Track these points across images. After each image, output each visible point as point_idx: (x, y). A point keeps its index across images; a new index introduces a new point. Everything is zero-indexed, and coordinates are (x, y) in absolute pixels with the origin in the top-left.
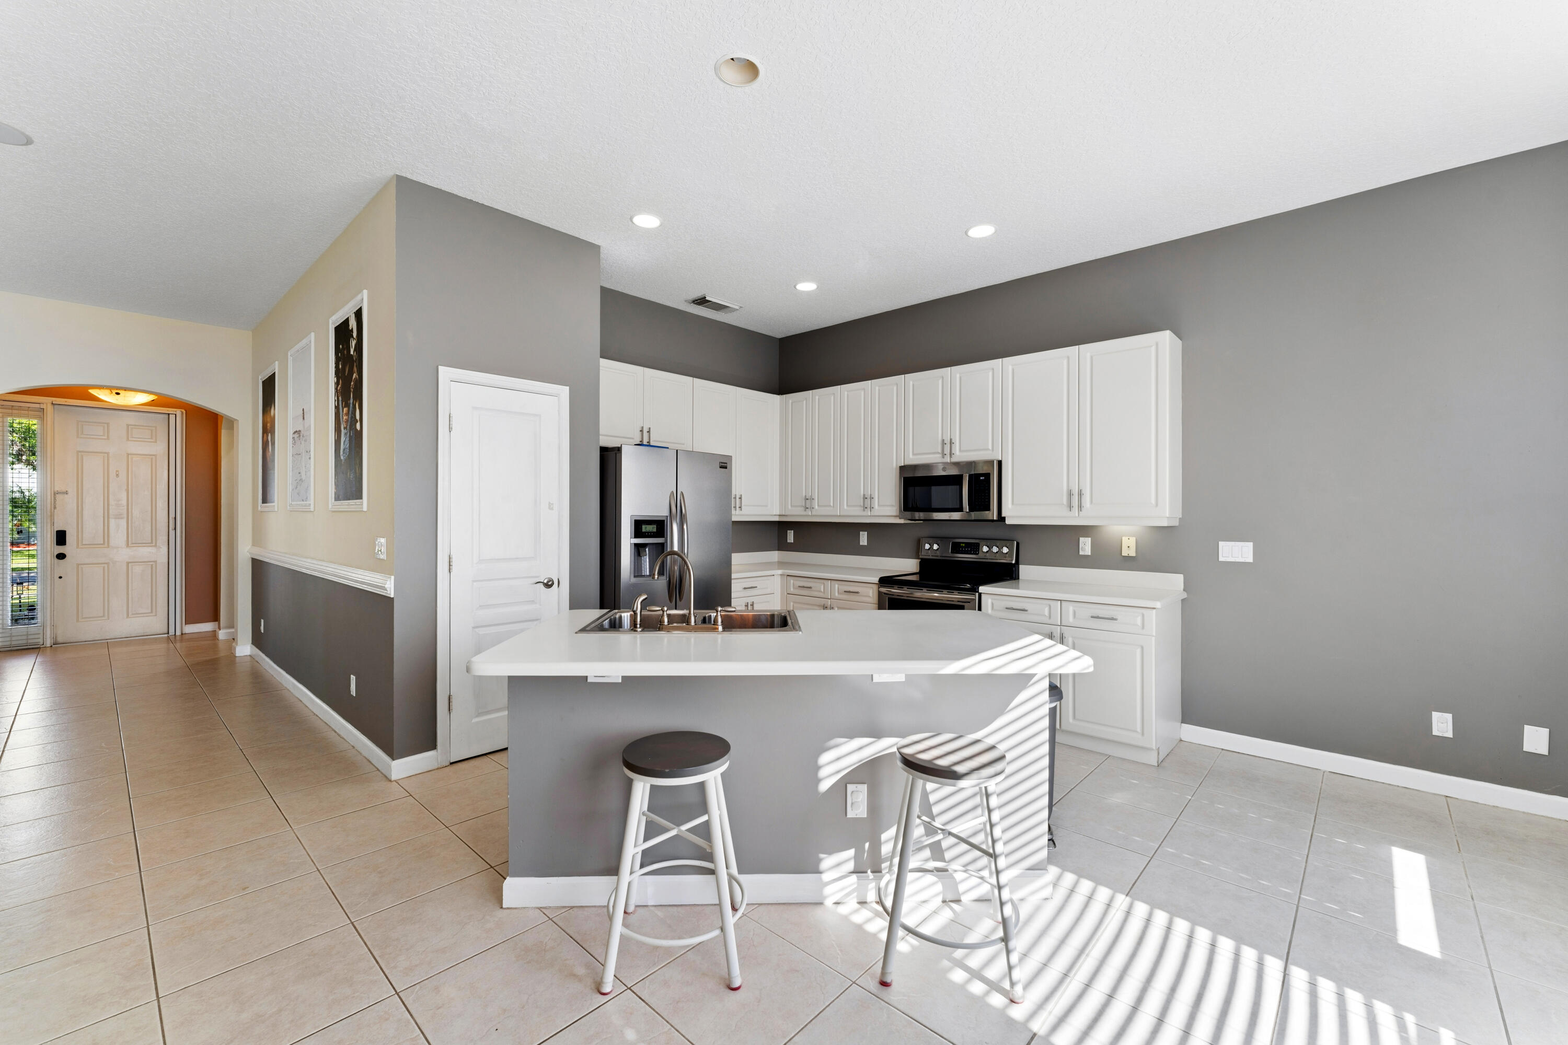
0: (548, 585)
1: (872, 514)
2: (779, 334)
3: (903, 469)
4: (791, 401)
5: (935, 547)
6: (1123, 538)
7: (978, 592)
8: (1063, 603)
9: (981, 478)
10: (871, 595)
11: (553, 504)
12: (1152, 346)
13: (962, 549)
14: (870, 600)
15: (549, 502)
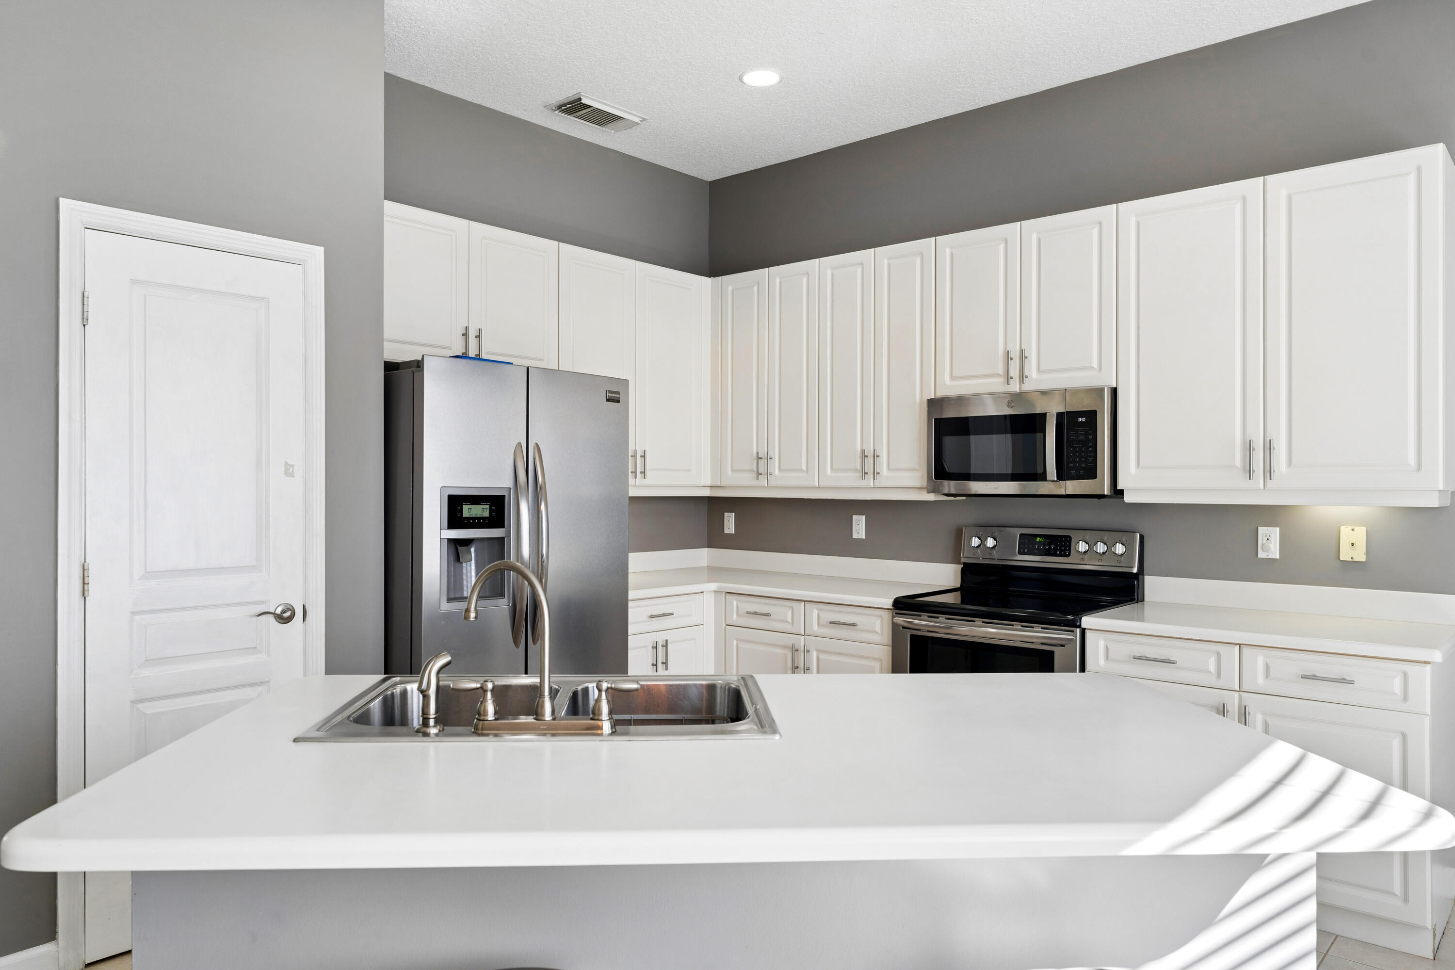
0: (285, 617)
1: (878, 484)
2: (710, 174)
3: (934, 404)
4: (730, 288)
5: (990, 542)
6: (1343, 529)
7: (1080, 626)
8: (1245, 650)
9: (1080, 420)
10: (878, 629)
11: (292, 466)
12: (1409, 173)
13: (1039, 546)
14: (877, 638)
15: (286, 462)
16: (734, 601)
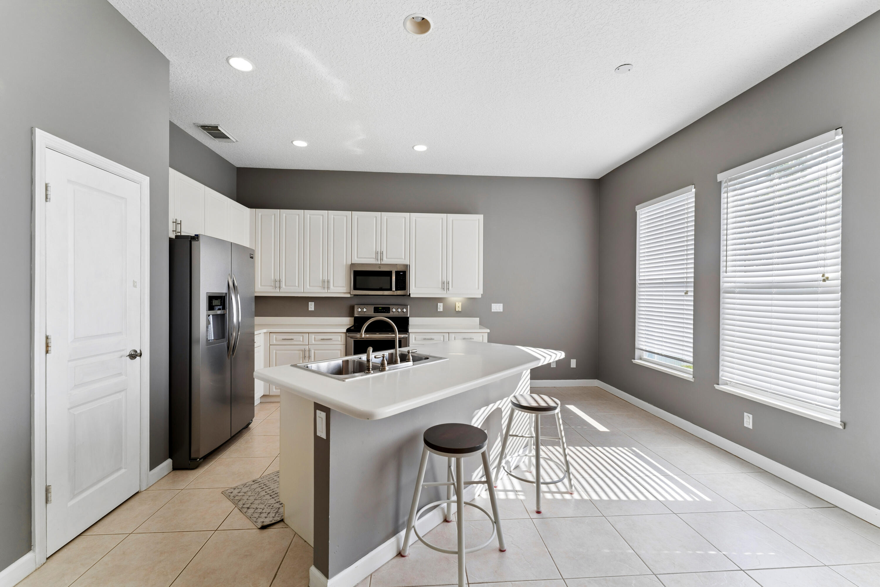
0: (133, 356)
1: (329, 291)
3: (352, 265)
4: (260, 214)
5: (365, 310)
6: (456, 303)
7: (408, 332)
8: (450, 334)
9: (401, 273)
10: (340, 339)
11: (136, 282)
13: (380, 310)
14: (340, 343)
15: (133, 280)
16: (274, 336)
